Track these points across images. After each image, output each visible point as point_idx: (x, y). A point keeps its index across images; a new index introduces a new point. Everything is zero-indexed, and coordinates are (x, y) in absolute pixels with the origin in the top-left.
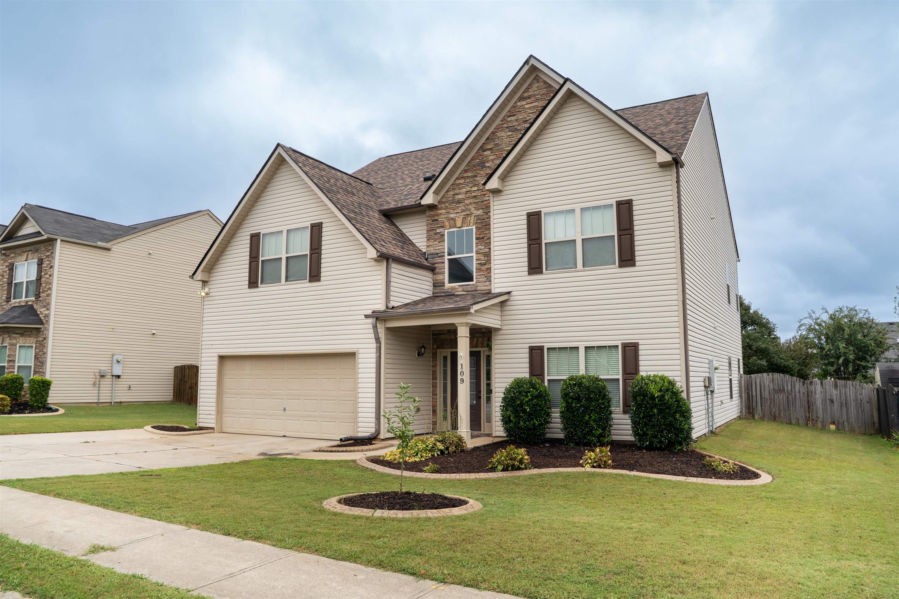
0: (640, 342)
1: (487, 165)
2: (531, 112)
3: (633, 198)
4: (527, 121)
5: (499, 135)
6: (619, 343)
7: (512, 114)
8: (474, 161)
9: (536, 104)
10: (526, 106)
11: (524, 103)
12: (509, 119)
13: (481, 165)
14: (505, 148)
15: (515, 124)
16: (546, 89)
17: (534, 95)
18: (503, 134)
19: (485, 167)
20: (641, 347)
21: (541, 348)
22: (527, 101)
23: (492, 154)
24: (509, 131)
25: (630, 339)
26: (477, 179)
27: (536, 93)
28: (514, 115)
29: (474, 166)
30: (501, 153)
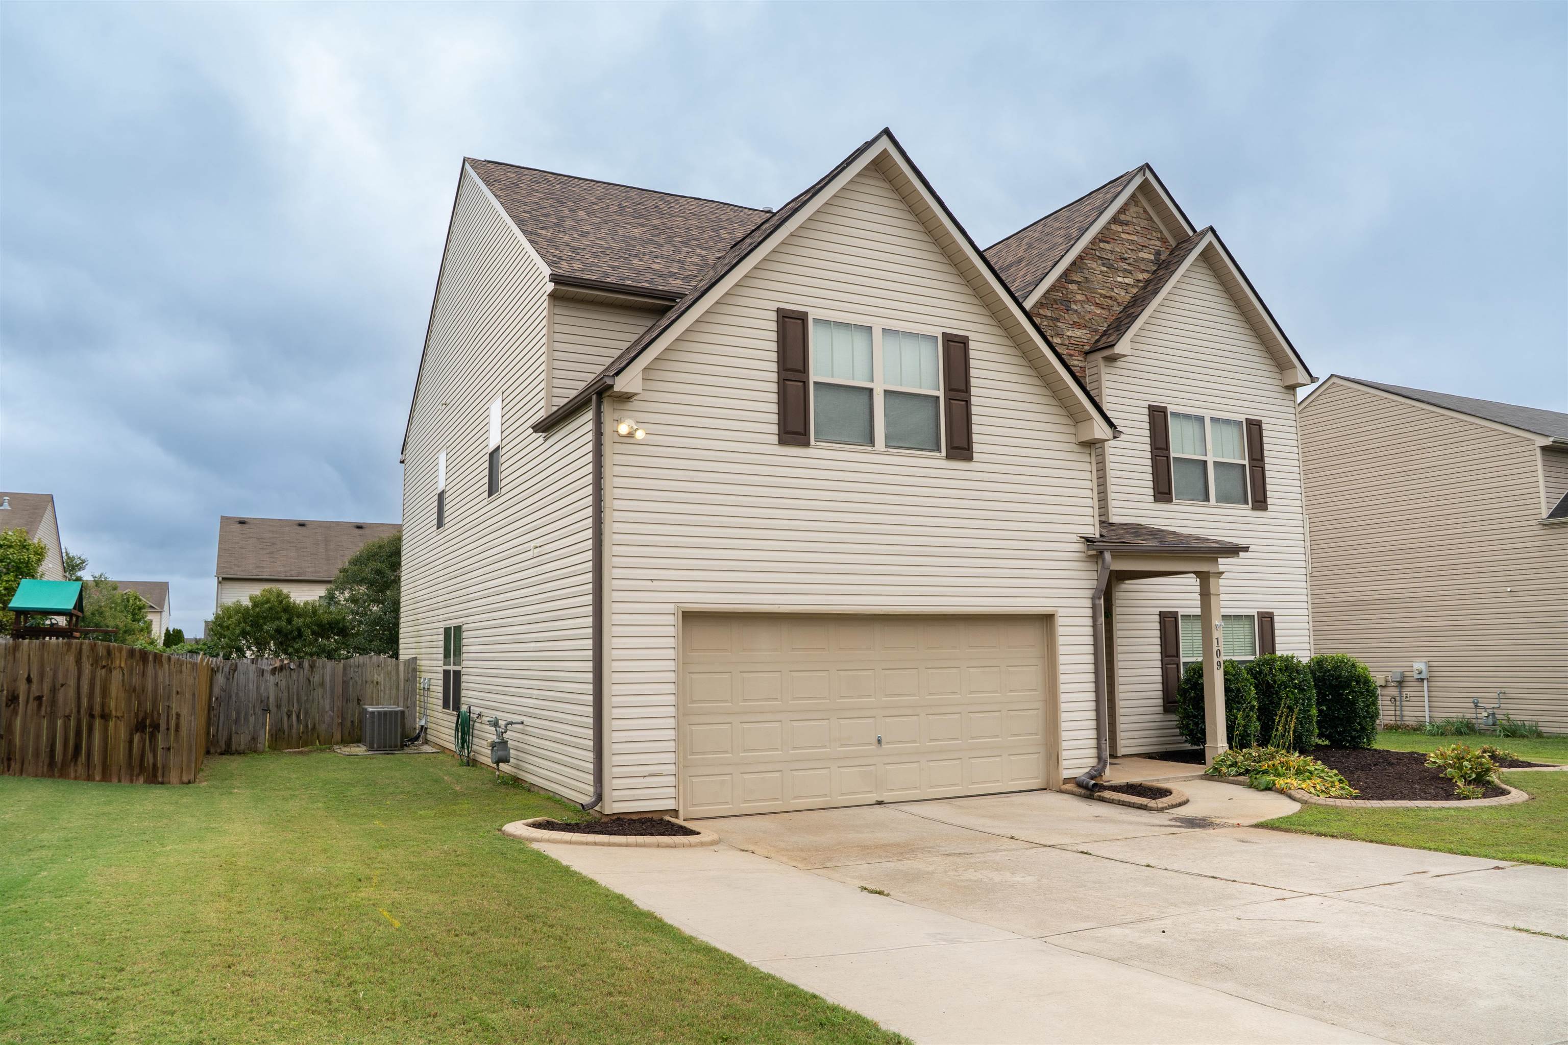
0: (1276, 612)
1: (1074, 307)
2: (1130, 247)
3: (1264, 420)
4: (1126, 259)
5: (1089, 265)
6: (1254, 612)
7: (1104, 239)
8: (1055, 294)
9: (1135, 238)
10: (1123, 236)
11: (1120, 229)
12: (1102, 245)
13: (1064, 303)
14: (1099, 291)
15: (1109, 256)
16: (1146, 222)
17: (1133, 224)
18: (1094, 265)
19: (1071, 309)
20: (1276, 618)
21: (1174, 615)
22: (1124, 227)
23: (1080, 292)
24: (1103, 265)
25: (1265, 607)
26: (1059, 324)
27: (1134, 220)
28: (1108, 242)
29: (1055, 301)
30: (1093, 295)
